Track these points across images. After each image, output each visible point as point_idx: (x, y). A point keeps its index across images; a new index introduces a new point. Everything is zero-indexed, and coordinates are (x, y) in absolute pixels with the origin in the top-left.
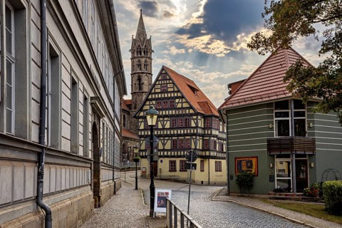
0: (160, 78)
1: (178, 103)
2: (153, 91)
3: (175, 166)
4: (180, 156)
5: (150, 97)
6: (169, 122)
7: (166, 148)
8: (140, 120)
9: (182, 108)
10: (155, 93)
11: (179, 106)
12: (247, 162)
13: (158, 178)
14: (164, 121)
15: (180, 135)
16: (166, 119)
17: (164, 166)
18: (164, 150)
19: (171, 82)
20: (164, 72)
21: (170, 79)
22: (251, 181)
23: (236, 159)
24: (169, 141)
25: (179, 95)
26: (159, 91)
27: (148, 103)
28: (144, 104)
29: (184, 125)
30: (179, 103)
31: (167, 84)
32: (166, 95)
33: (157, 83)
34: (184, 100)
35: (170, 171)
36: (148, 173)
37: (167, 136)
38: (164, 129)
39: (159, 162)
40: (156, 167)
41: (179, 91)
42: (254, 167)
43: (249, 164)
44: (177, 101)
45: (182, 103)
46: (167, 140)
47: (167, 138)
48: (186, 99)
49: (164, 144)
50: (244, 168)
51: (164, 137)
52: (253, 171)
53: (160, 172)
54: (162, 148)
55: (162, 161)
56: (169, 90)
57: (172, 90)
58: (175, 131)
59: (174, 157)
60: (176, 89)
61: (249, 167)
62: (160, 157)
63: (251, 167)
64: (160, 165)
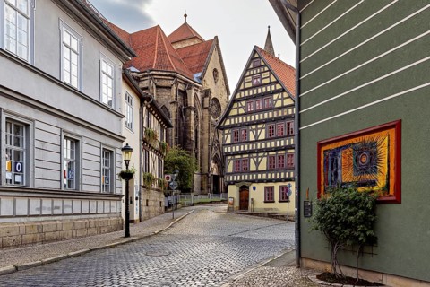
0: (251, 67)
1: (276, 100)
2: (242, 87)
3: (272, 194)
4: (280, 180)
5: (238, 96)
6: (264, 131)
7: (260, 169)
8: (227, 131)
9: (283, 107)
10: (245, 89)
11: (279, 104)
12: (359, 151)
13: (249, 211)
14: (257, 129)
15: (280, 149)
16: (260, 126)
17: (257, 194)
18: (257, 172)
19: (266, 69)
20: (256, 56)
21: (265, 65)
22: (370, 220)
23: (320, 146)
24: (265, 159)
25: (278, 87)
26: (250, 85)
27: (235, 105)
28: (230, 108)
29: (285, 133)
30: (278, 99)
31: (261, 73)
32: (260, 90)
33: (248, 74)
34: (285, 95)
35: (265, 202)
36: (237, 205)
37: (260, 151)
38: (257, 141)
39: (251, 188)
40: (248, 196)
41: (277, 82)
42: (383, 167)
43: (365, 160)
44: (275, 96)
45: (283, 99)
46: (262, 157)
47: (261, 154)
48: (288, 93)
49: (257, 164)
50: (346, 175)
51: (258, 153)
52: (381, 183)
53: (253, 203)
54: (255, 169)
55: (254, 188)
56: (265, 81)
57: (267, 81)
58: (273, 143)
59: (270, 181)
60: (273, 79)
61: (364, 170)
62: (253, 182)
63: (372, 165)
64: (252, 194)
